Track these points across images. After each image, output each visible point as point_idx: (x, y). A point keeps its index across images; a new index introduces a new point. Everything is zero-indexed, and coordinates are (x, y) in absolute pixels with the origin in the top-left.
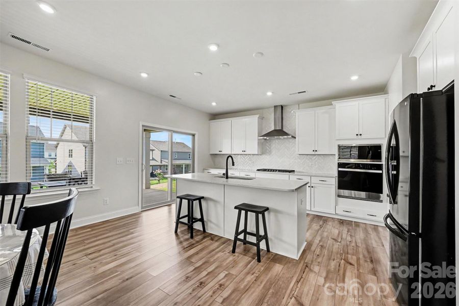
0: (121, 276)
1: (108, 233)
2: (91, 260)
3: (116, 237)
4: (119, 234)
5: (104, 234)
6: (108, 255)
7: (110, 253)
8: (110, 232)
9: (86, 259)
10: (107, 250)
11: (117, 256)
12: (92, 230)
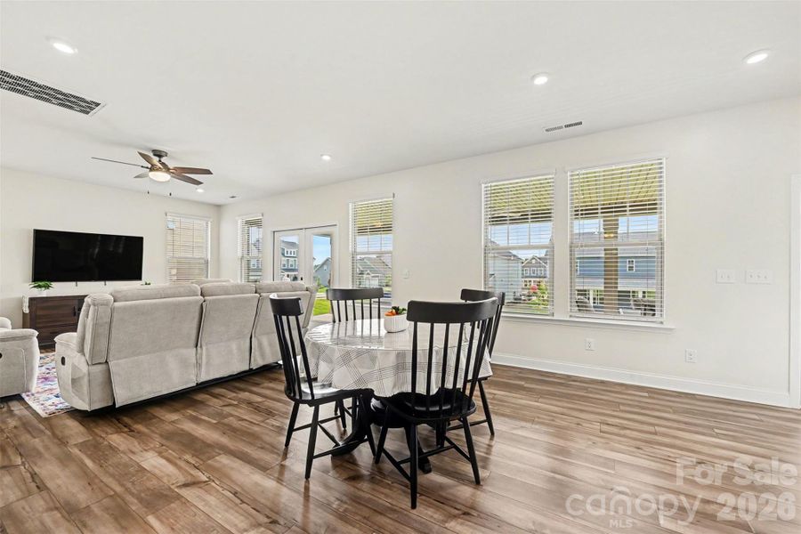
0: (609, 478)
1: (670, 412)
2: (601, 432)
3: (676, 425)
4: (686, 423)
5: (658, 410)
6: (629, 440)
7: (635, 439)
8: (675, 412)
9: (597, 426)
10: (635, 434)
11: (641, 452)
12: (650, 397)
